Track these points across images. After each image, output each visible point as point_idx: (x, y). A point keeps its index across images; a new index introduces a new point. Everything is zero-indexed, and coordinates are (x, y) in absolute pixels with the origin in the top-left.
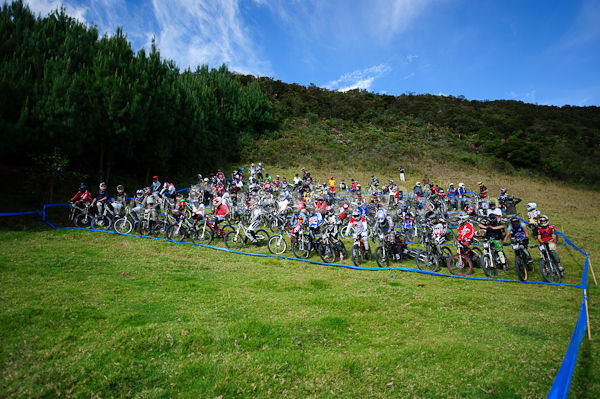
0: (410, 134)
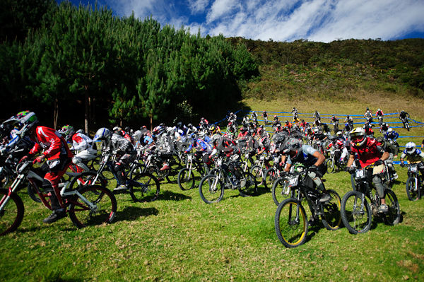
0: (345, 72)
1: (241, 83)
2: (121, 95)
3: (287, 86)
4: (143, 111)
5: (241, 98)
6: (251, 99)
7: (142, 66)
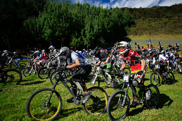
1: (126, 28)
2: (75, 36)
3: (148, 28)
4: (84, 43)
5: (127, 35)
6: (131, 35)
7: (83, 24)
